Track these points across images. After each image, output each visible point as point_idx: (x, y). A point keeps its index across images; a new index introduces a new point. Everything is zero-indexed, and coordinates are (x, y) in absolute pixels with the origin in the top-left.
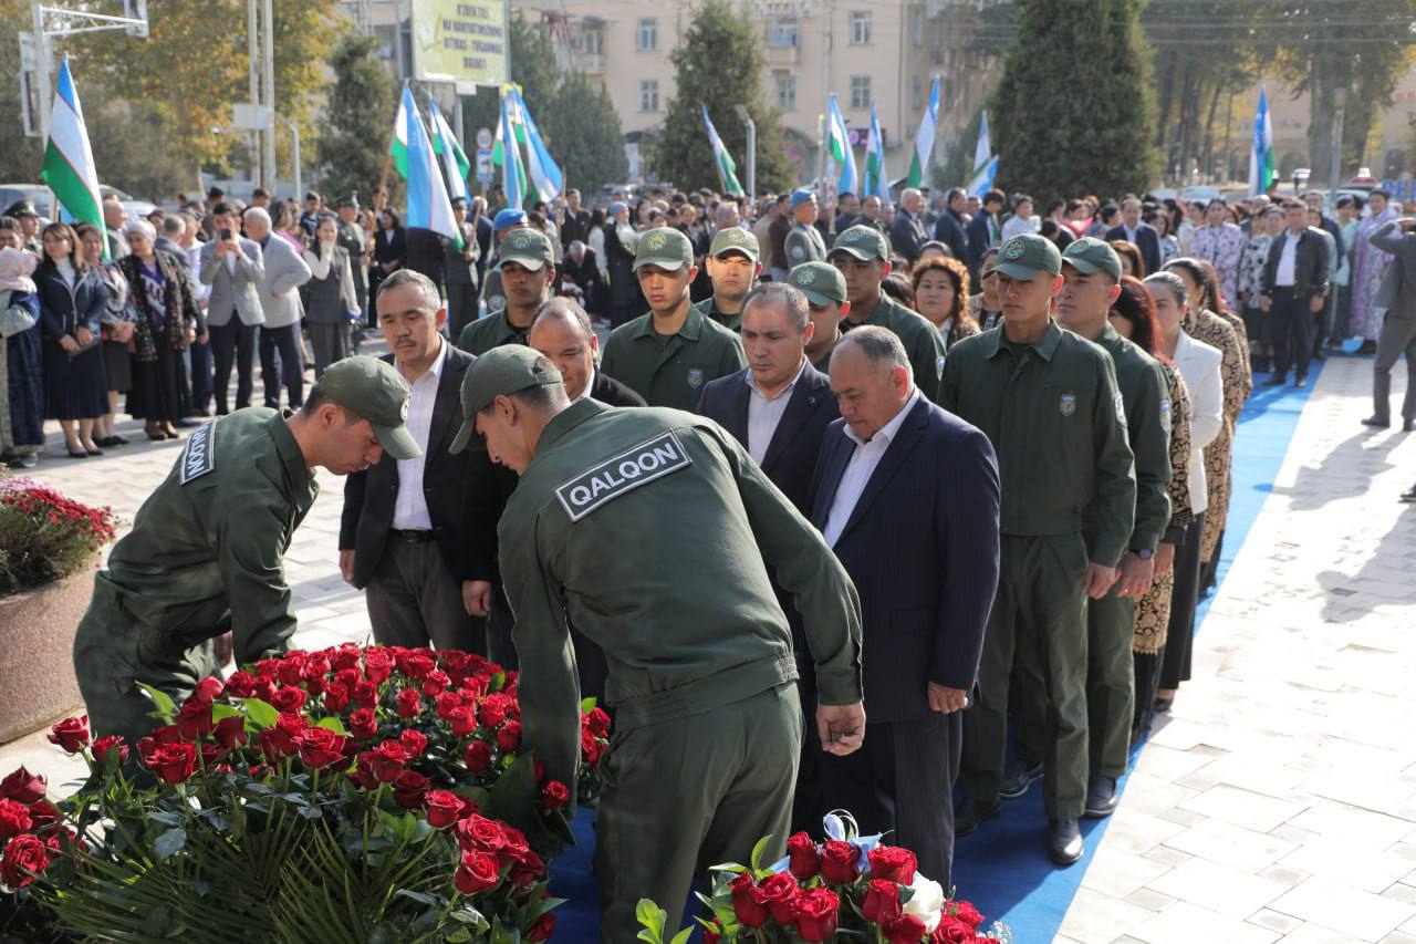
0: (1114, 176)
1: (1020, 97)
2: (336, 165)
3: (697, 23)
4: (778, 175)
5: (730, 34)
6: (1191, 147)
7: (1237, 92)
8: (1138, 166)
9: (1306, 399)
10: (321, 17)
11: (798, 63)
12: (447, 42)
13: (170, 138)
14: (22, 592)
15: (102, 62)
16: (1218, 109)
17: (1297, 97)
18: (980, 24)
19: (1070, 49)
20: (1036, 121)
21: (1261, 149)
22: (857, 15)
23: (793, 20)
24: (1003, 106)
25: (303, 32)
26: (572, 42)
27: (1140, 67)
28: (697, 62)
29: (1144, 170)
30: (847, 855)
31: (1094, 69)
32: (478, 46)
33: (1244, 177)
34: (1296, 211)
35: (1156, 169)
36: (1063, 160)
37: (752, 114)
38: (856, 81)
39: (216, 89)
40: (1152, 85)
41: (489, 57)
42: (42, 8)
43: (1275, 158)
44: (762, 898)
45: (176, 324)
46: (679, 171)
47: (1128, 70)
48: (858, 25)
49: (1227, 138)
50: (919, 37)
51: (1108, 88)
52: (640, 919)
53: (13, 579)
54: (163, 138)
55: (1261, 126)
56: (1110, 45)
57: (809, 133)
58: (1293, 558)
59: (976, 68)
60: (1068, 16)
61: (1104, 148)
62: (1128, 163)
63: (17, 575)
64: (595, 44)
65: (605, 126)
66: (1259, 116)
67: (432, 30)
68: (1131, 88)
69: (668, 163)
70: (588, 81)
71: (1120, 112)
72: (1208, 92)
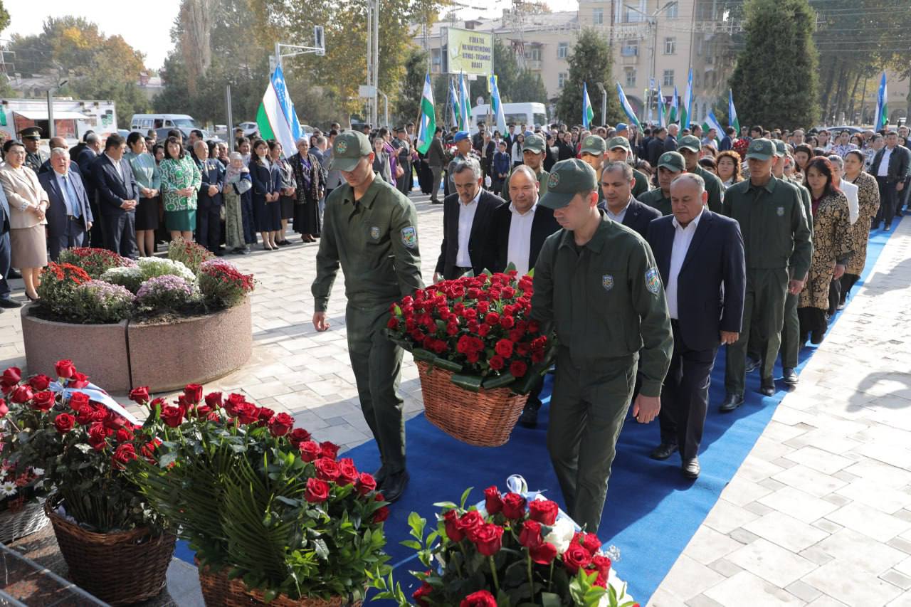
0: (794, 119)
1: (745, 79)
2: (405, 114)
3: (579, 42)
4: (619, 118)
5: (597, 47)
6: (843, 106)
7: (868, 77)
8: (807, 114)
9: (889, 237)
10: (406, 45)
11: (637, 64)
12: (464, 56)
13: (337, 104)
14: (209, 314)
15: (309, 69)
16: (858, 86)
17: (903, 80)
18: (732, 43)
19: (773, 53)
20: (753, 90)
21: (881, 105)
22: (668, 39)
23: (635, 42)
24: (736, 83)
25: (397, 53)
26: (526, 55)
27: (811, 62)
28: (579, 61)
29: (810, 115)
30: (517, 503)
31: (785, 63)
32: (479, 57)
33: (871, 122)
34: (893, 136)
35: (818, 116)
36: (766, 109)
37: (605, 87)
38: (666, 73)
39: (358, 80)
40: (817, 72)
41: (483, 62)
42: (279, 45)
43: (889, 112)
44: (459, 526)
45: (315, 187)
46: (569, 116)
47: (805, 64)
48: (668, 45)
49: (862, 102)
50: (700, 49)
51: (792, 73)
52: (410, 524)
53: (206, 307)
54: (334, 103)
55: (882, 92)
56: (795, 51)
57: (640, 98)
58: (870, 322)
59: (729, 65)
60: (773, 35)
61: (789, 105)
62: (802, 113)
63: (209, 306)
64: (537, 55)
65: (539, 95)
66: (881, 87)
67: (457, 49)
68: (806, 74)
69: (563, 112)
70: (532, 73)
71: (799, 86)
72: (854, 78)
